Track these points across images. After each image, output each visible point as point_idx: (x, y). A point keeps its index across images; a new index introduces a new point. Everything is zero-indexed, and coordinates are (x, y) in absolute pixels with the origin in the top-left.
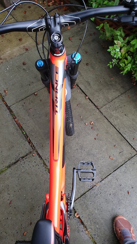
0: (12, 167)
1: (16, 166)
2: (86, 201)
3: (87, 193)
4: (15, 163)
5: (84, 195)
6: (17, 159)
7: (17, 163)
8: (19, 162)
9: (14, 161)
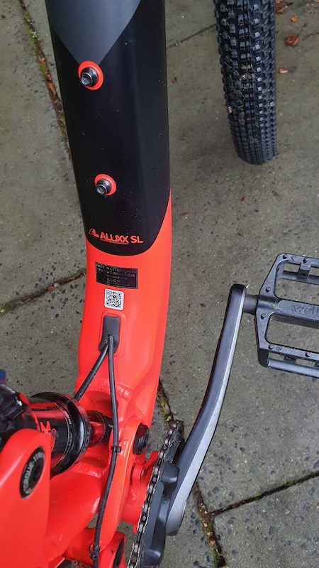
0: (22, 311)
1: (34, 307)
2: (281, 526)
3: (293, 489)
4: (33, 297)
5: (278, 494)
6: (43, 285)
7: (40, 299)
8: (48, 296)
9: (30, 289)
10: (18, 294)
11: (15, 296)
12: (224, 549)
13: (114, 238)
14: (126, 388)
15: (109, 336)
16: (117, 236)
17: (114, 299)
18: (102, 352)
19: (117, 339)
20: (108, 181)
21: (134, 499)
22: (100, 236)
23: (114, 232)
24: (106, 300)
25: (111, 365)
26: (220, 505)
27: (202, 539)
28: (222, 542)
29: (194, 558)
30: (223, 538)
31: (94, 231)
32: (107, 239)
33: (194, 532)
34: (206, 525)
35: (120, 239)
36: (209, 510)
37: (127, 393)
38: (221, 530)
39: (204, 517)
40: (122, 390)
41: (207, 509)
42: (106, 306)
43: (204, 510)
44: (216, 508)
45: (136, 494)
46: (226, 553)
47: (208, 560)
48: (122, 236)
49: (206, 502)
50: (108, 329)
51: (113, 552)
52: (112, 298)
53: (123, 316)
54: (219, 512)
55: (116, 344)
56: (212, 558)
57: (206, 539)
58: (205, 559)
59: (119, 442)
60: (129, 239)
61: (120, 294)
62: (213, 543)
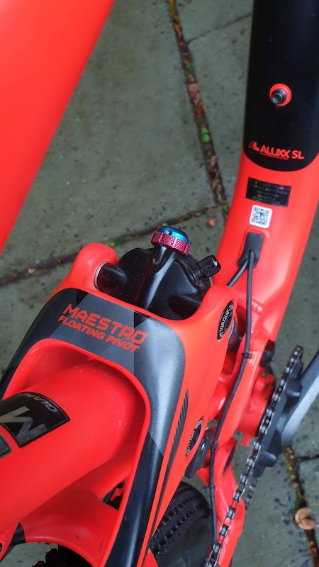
4: (142, 235)
6: (152, 225)
7: (148, 237)
9: (140, 226)
10: (128, 230)
11: (125, 231)
12: (307, 493)
13: (275, 152)
14: (259, 304)
15: (250, 251)
16: (278, 150)
17: (261, 216)
18: (240, 266)
19: (257, 256)
20: (285, 91)
21: (252, 409)
22: (260, 149)
23: (276, 145)
24: (252, 217)
25: (250, 279)
26: (308, 452)
27: (286, 480)
28: (306, 486)
29: (275, 495)
30: (307, 482)
31: (255, 144)
32: (267, 152)
33: (279, 472)
34: (291, 468)
35: (281, 153)
36: (296, 455)
37: (260, 309)
38: (306, 475)
39: (289, 460)
40: (256, 305)
41: (293, 454)
42: (251, 223)
43: (290, 455)
44: (303, 454)
45: (255, 404)
46: (308, 496)
47: (289, 499)
48: (284, 151)
49: (294, 447)
50: (251, 245)
51: (227, 451)
52: (259, 215)
53: (267, 234)
54: (306, 459)
55: (256, 260)
56: (294, 498)
57: (289, 481)
58: (287, 498)
59: (249, 350)
60: (290, 154)
61: (268, 212)
62: (296, 485)
